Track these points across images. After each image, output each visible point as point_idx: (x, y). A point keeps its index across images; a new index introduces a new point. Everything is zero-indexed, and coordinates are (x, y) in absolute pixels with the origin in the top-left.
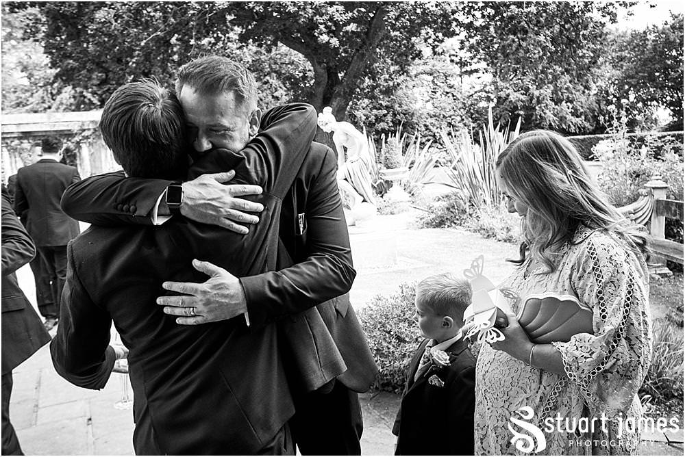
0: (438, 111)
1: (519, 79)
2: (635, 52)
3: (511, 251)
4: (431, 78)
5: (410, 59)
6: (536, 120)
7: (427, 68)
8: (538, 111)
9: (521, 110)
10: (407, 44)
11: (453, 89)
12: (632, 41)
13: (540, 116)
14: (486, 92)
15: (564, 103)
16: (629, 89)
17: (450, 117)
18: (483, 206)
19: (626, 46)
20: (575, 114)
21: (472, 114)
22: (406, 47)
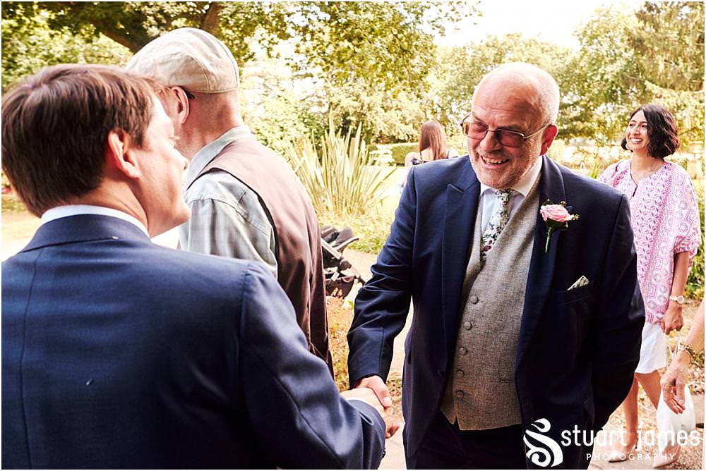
0: (269, 115)
1: (350, 85)
2: (456, 65)
3: (356, 258)
4: (262, 80)
5: (242, 60)
6: (367, 127)
7: (258, 70)
8: (369, 118)
9: (352, 115)
10: (240, 45)
11: (284, 93)
12: (454, 55)
13: (371, 123)
14: (318, 97)
15: (393, 110)
16: (451, 101)
17: (283, 120)
18: (326, 213)
19: (448, 59)
20: (403, 121)
21: (304, 119)
22: (239, 47)
